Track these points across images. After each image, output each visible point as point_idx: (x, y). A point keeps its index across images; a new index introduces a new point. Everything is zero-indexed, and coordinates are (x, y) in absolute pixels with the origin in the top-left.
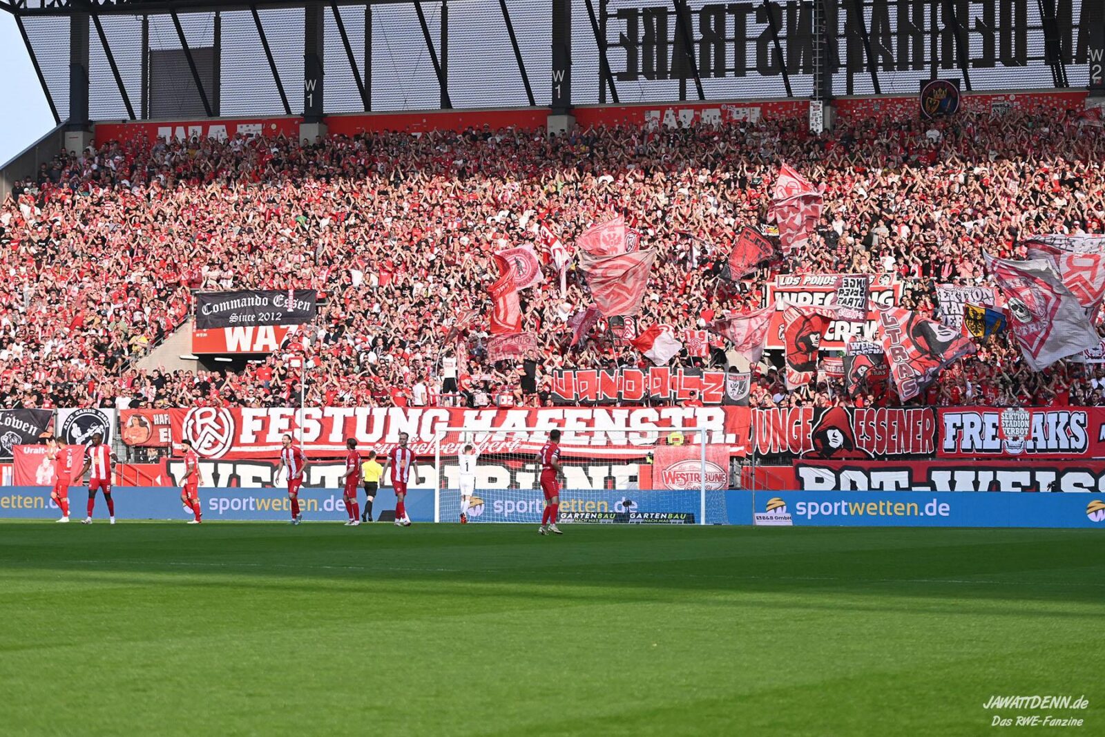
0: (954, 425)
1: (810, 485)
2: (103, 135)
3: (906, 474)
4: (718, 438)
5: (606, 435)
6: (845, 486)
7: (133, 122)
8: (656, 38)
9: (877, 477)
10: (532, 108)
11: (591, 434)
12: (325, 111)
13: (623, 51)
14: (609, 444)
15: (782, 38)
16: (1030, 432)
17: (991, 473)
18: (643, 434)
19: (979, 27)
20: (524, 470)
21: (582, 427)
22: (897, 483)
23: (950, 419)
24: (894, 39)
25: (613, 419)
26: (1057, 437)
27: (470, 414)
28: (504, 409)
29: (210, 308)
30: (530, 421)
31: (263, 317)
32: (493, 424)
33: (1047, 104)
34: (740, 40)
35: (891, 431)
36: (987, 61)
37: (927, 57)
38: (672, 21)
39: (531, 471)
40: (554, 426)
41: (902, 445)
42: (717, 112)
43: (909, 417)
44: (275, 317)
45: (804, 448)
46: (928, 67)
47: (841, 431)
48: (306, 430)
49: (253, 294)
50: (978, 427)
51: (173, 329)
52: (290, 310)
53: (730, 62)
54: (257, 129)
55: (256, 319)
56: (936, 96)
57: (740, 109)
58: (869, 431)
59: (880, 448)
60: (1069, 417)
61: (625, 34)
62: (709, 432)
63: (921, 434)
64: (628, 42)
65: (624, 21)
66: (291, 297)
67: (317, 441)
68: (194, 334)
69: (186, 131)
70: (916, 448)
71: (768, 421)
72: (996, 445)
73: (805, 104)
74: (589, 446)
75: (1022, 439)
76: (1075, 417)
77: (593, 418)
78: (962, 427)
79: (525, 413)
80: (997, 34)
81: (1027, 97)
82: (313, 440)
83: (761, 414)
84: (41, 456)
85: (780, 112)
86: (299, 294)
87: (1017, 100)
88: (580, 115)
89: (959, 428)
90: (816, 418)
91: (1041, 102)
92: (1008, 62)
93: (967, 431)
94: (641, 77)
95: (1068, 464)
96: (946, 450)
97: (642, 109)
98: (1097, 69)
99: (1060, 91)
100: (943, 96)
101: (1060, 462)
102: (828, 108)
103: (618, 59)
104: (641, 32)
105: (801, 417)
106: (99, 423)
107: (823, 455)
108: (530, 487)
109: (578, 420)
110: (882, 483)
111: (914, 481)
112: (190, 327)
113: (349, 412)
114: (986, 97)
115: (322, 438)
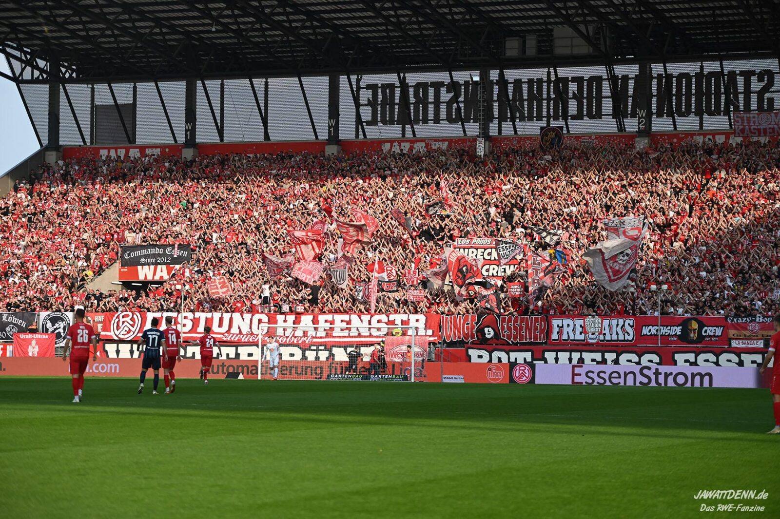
0: (558, 326)
1: (474, 359)
2: (67, 153)
3: (530, 354)
4: (422, 332)
5: (358, 330)
6: (495, 360)
7: (85, 146)
8: (388, 101)
9: (513, 355)
10: (317, 141)
11: (349, 329)
12: (197, 141)
13: (369, 109)
14: (359, 335)
15: (461, 102)
16: (601, 330)
17: (579, 354)
18: (379, 329)
19: (575, 96)
20: (310, 350)
21: (344, 325)
22: (525, 359)
23: (556, 322)
24: (526, 103)
25: (362, 321)
26: (617, 333)
27: (280, 318)
28: (299, 314)
29: (129, 255)
30: (315, 321)
31: (160, 260)
32: (294, 323)
33: (613, 141)
34: (437, 102)
35: (521, 328)
36: (579, 116)
37: (545, 114)
38: (398, 91)
39: (314, 350)
40: (328, 325)
41: (528, 337)
42: (423, 144)
43: (532, 321)
44: (167, 260)
45: (472, 339)
46: (545, 119)
47: (493, 329)
48: (184, 325)
49: (154, 246)
50: (572, 327)
51: (108, 266)
52: (175, 256)
53: (431, 116)
54: (157, 151)
55: (156, 261)
56: (549, 136)
57: (436, 143)
58: (509, 329)
59: (515, 338)
60: (624, 322)
61: (371, 99)
62: (417, 328)
63: (538, 330)
64: (372, 103)
65: (370, 91)
66: (176, 249)
67: (190, 332)
68: (120, 270)
69: (116, 152)
70: (536, 338)
71: (451, 322)
72: (582, 337)
73: (474, 140)
74: (349, 336)
75: (597, 334)
76: (628, 322)
77: (350, 320)
78: (562, 327)
79: (311, 317)
80: (585, 101)
81: (602, 137)
82: (187, 331)
83: (447, 318)
84: (30, 340)
85: (459, 144)
86: (181, 247)
87: (596, 139)
88: (345, 145)
89: (561, 328)
90: (478, 321)
91: (610, 140)
92: (591, 116)
93: (565, 329)
94: (380, 124)
95: (623, 349)
96: (554, 340)
97: (381, 142)
98: (642, 121)
99: (620, 134)
100: (553, 136)
101: (619, 348)
102: (487, 143)
103: (366, 113)
104: (380, 98)
105: (470, 320)
106: (63, 320)
107: (482, 343)
108: (314, 359)
109: (342, 321)
110: (516, 359)
111: (535, 357)
112: (117, 265)
113: (209, 315)
114: (578, 137)
115: (194, 329)
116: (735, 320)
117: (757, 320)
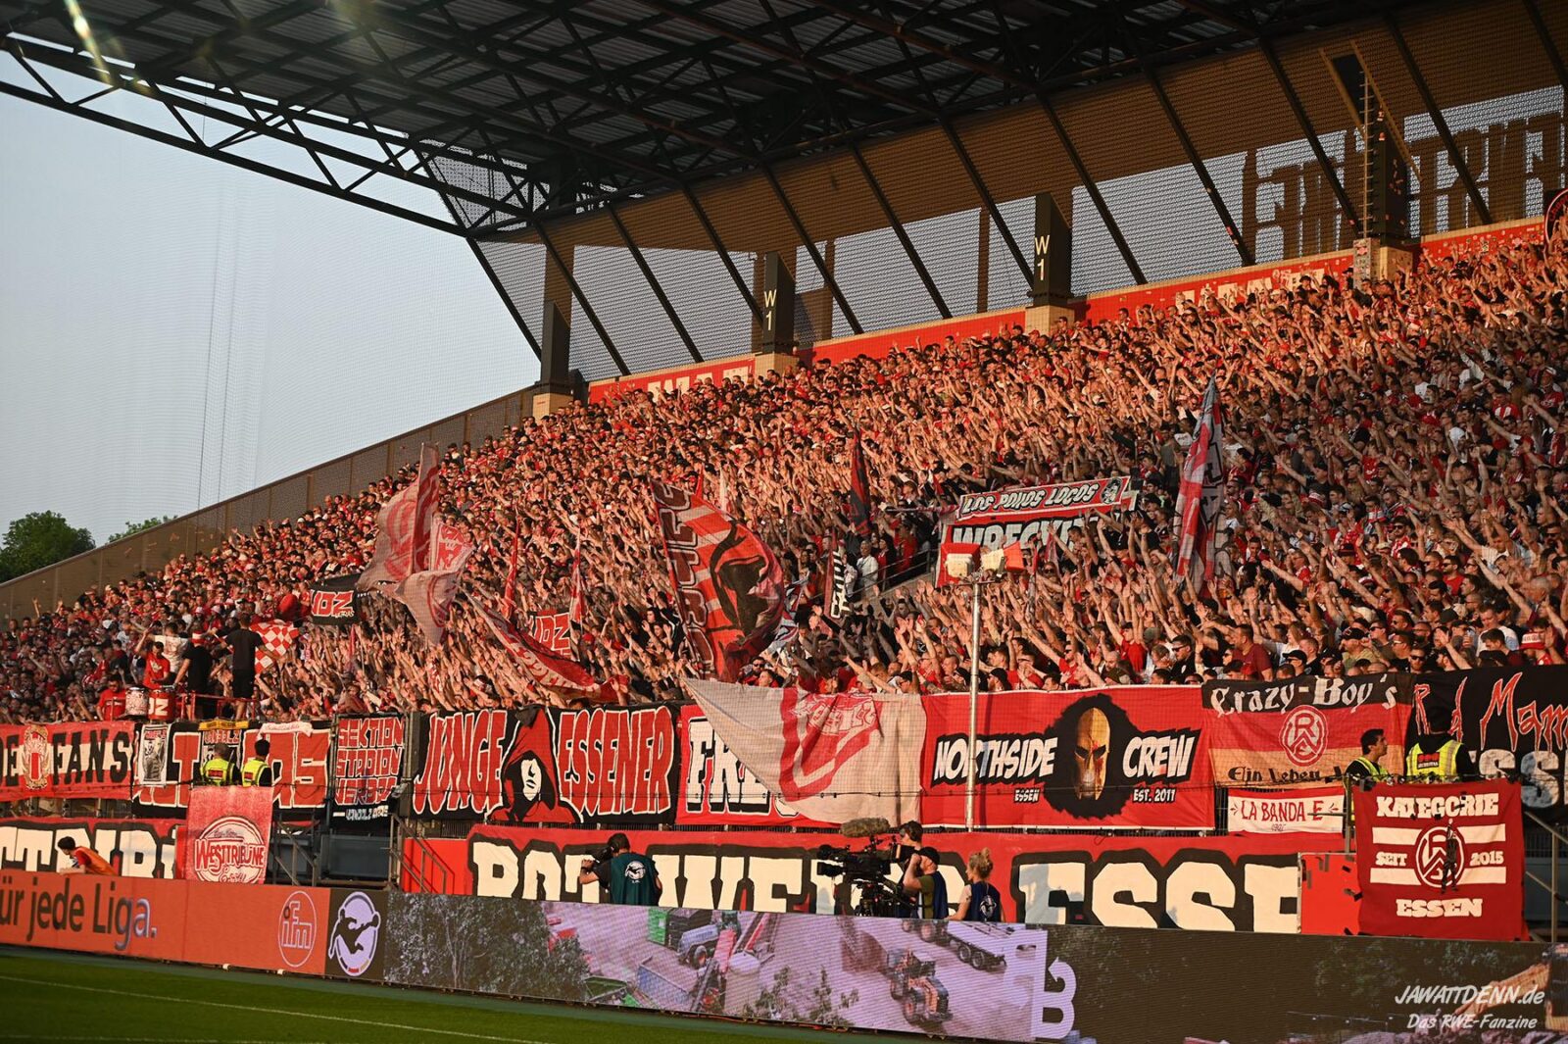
0: (703, 747)
1: (484, 881)
6: (530, 888)
17: (742, 862)
23: (697, 734)
35: (608, 764)
41: (623, 794)
43: (635, 728)
45: (491, 802)
47: (540, 764)
58: (579, 761)
59: (592, 800)
63: (650, 767)
64: (1285, 217)
65: (1280, 187)
78: (712, 751)
89: (709, 754)
90: (509, 736)
93: (719, 762)
96: (688, 807)
97: (1174, 289)
104: (1303, 200)
105: (490, 731)
107: (511, 817)
116: (1238, 697)
117: (1319, 700)
